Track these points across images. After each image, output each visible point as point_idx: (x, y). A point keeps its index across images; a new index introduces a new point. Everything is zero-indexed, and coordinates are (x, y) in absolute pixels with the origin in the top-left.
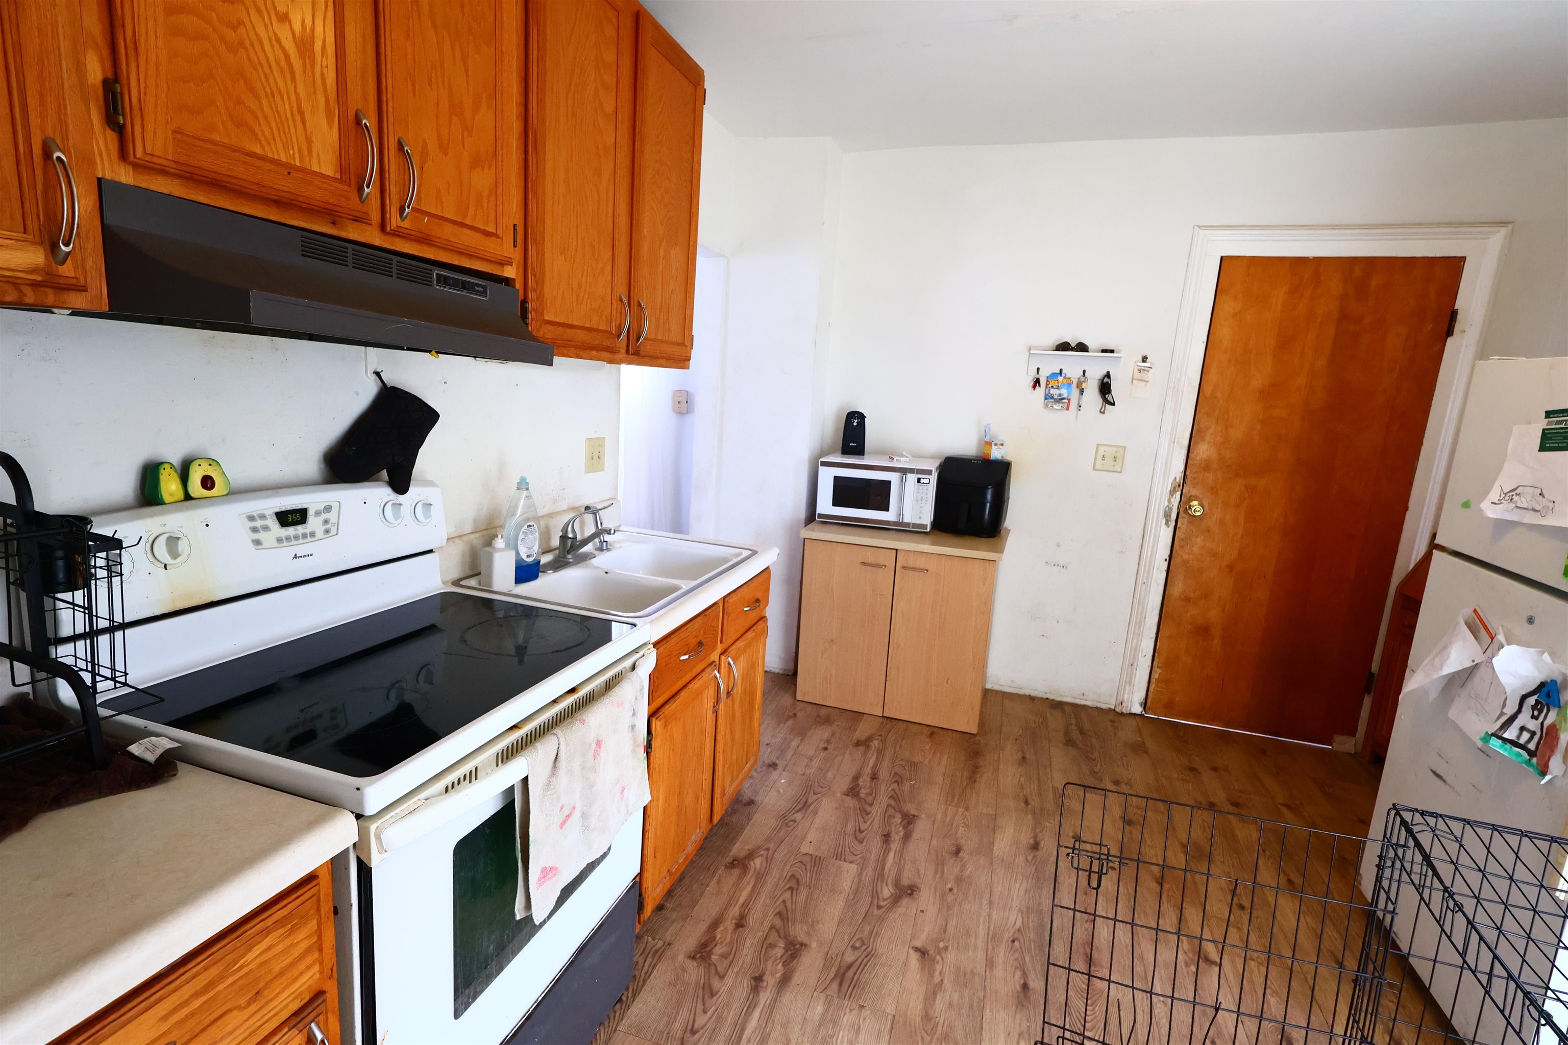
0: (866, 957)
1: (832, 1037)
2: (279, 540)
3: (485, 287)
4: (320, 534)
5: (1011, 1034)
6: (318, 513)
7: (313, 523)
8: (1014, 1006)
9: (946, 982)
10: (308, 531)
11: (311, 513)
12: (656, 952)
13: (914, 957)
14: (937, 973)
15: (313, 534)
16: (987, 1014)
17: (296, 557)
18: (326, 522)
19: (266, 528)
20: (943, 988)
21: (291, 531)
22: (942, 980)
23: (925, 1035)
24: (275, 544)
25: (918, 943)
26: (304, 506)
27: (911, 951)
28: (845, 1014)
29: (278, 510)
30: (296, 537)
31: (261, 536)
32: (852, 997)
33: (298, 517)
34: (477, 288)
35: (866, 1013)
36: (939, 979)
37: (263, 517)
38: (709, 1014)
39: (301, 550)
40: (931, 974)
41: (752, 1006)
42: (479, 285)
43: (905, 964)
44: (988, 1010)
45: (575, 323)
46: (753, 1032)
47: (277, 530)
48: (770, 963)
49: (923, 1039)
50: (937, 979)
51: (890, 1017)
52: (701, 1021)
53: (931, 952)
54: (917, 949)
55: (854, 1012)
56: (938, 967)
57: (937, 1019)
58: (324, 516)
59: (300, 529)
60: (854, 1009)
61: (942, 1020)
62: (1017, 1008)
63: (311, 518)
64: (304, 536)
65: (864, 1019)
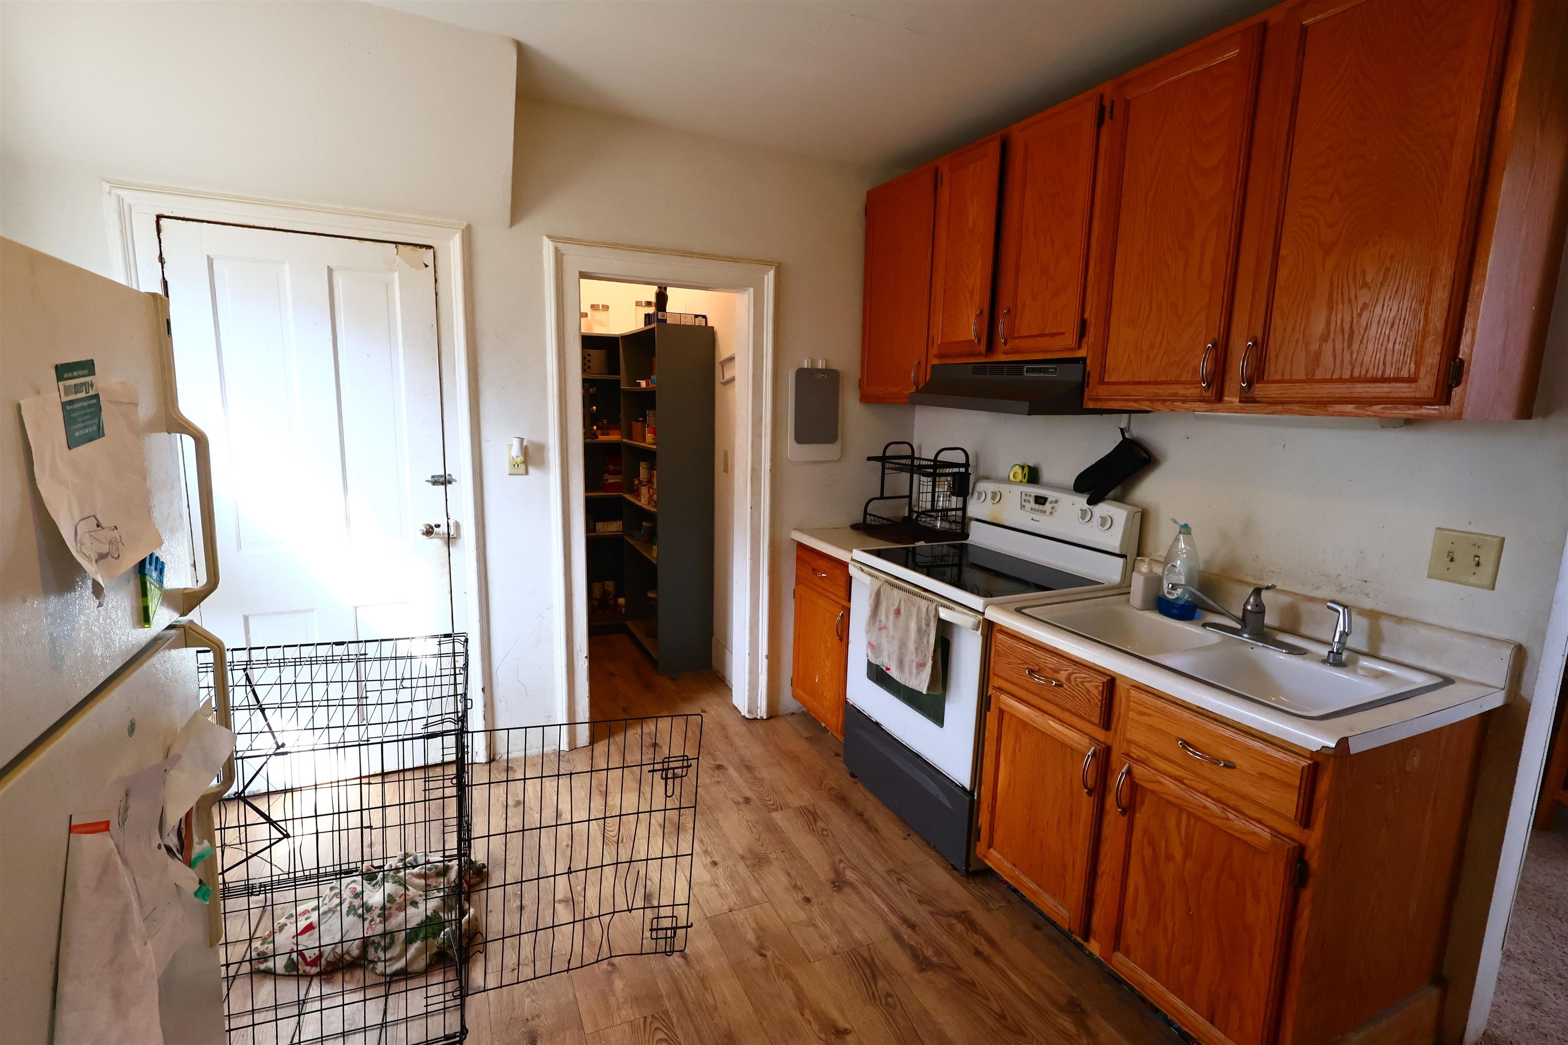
0: (873, 994)
1: (832, 924)
2: (1031, 509)
3: (1055, 369)
4: (1048, 513)
5: (723, 1003)
6: (1051, 502)
7: (1048, 507)
8: (733, 1031)
9: (799, 1015)
10: (1044, 509)
11: (1049, 501)
12: (986, 902)
13: (842, 1023)
14: (812, 1020)
15: (1045, 512)
16: (750, 1010)
17: (1032, 519)
18: (1053, 508)
19: (1029, 502)
20: (797, 1009)
21: (1037, 507)
22: (803, 1015)
23: (780, 963)
24: (1029, 509)
25: (849, 1038)
26: (1047, 497)
27: (848, 1026)
28: (839, 941)
29: (1036, 495)
30: (1038, 510)
31: (1026, 504)
32: (848, 956)
33: (1042, 501)
34: (1050, 370)
35: (828, 951)
36: (806, 1015)
37: (1030, 496)
38: (907, 893)
39: (1036, 517)
40: (815, 1014)
41: (893, 910)
42: (1051, 368)
43: (841, 1010)
44: (751, 1013)
45: (1143, 379)
46: (873, 899)
47: (1032, 504)
48: (922, 942)
49: (779, 960)
50: (807, 1013)
51: (812, 959)
52: (904, 886)
53: (833, 1037)
54: (846, 1032)
55: (836, 947)
56: (816, 1027)
57: (781, 980)
58: (1054, 505)
59: (1041, 507)
60: (838, 948)
61: (778, 981)
62: (731, 1031)
63: (1047, 504)
64: (1041, 511)
65: (825, 947)
